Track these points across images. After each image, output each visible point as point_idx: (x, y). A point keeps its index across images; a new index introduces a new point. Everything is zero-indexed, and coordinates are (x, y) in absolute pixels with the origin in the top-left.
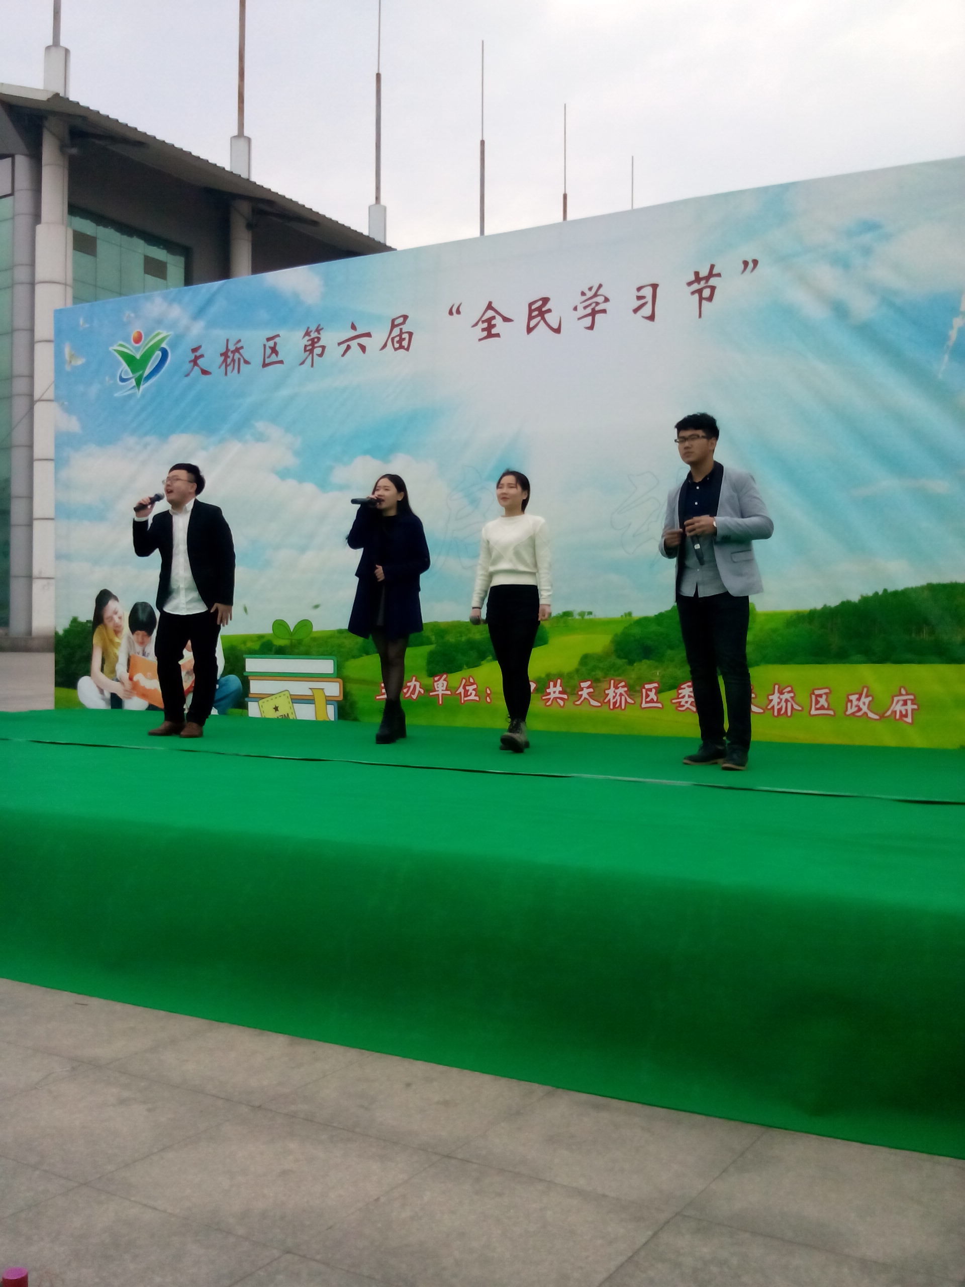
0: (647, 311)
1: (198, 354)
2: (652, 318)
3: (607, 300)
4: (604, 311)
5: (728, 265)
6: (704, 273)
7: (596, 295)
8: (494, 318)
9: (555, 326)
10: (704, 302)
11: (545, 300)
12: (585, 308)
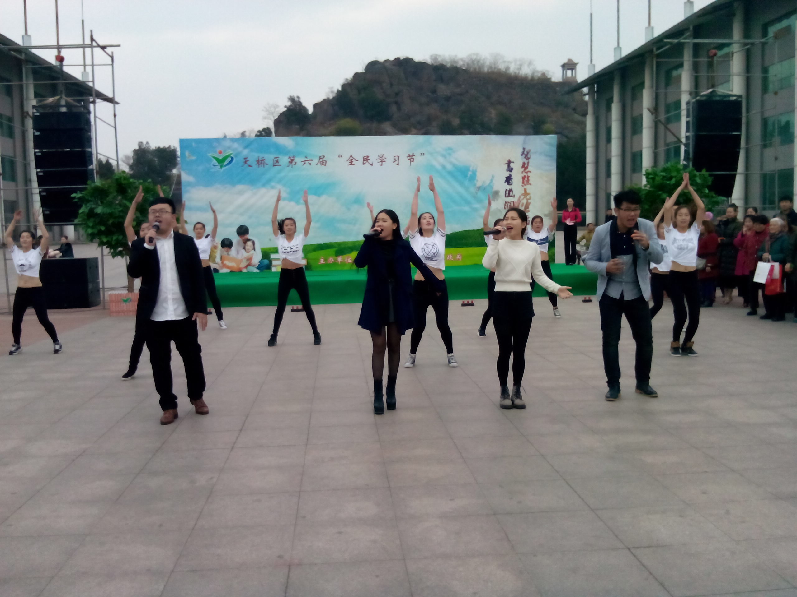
0: (397, 162)
1: (247, 160)
2: (398, 164)
3: (385, 158)
4: (385, 161)
5: (417, 154)
6: (411, 155)
7: (382, 157)
8: (352, 160)
9: (371, 164)
10: (412, 162)
11: (368, 157)
12: (380, 160)
